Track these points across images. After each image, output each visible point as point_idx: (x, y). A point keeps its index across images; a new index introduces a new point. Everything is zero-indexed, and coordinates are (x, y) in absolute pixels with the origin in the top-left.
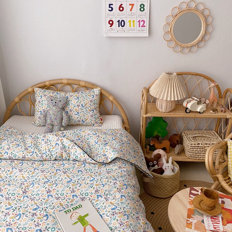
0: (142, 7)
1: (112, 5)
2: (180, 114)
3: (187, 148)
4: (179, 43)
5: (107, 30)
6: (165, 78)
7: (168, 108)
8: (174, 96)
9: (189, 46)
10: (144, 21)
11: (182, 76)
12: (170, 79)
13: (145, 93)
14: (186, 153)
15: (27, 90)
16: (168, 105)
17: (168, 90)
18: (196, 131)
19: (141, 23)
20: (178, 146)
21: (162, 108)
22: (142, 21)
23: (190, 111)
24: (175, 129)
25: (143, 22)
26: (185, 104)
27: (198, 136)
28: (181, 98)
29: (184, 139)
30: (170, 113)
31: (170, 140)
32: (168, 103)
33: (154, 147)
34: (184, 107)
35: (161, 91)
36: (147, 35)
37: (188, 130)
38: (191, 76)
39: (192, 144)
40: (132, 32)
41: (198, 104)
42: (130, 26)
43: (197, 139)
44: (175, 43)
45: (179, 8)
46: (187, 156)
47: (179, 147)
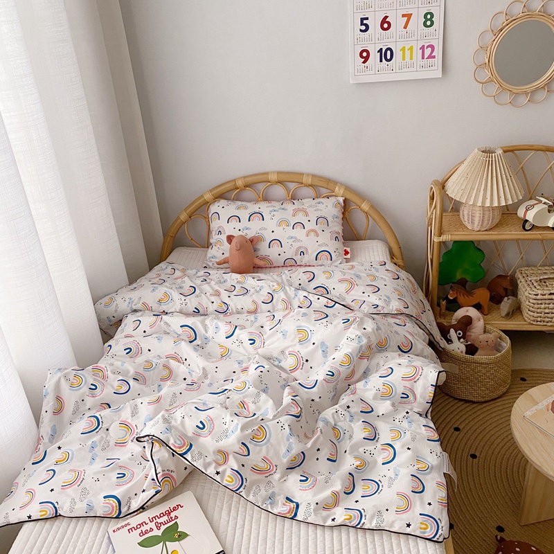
0: (429, 19)
1: (367, 19)
2: (511, 233)
3: (527, 303)
4: (508, 85)
5: (356, 71)
6: (479, 162)
7: (486, 222)
8: (499, 197)
9: (529, 90)
10: (432, 47)
11: (514, 153)
12: (490, 163)
13: (438, 192)
14: (525, 314)
15: (202, 196)
16: (486, 216)
17: (486, 186)
18: (547, 268)
19: (427, 52)
20: (508, 299)
21: (473, 223)
22: (427, 47)
23: (534, 227)
24: (501, 265)
25: (430, 49)
26: (521, 213)
27: (550, 278)
28: (513, 200)
29: (520, 285)
30: (490, 233)
31: (489, 288)
32: (487, 213)
33: (457, 302)
34: (519, 218)
35: (472, 189)
36: (439, 74)
37: (528, 266)
38: (533, 152)
39: (537, 295)
40: (407, 70)
41: (549, 211)
42: (404, 59)
43: (547, 284)
44: (498, 85)
45: (506, 14)
46: (526, 319)
47: (510, 301)
